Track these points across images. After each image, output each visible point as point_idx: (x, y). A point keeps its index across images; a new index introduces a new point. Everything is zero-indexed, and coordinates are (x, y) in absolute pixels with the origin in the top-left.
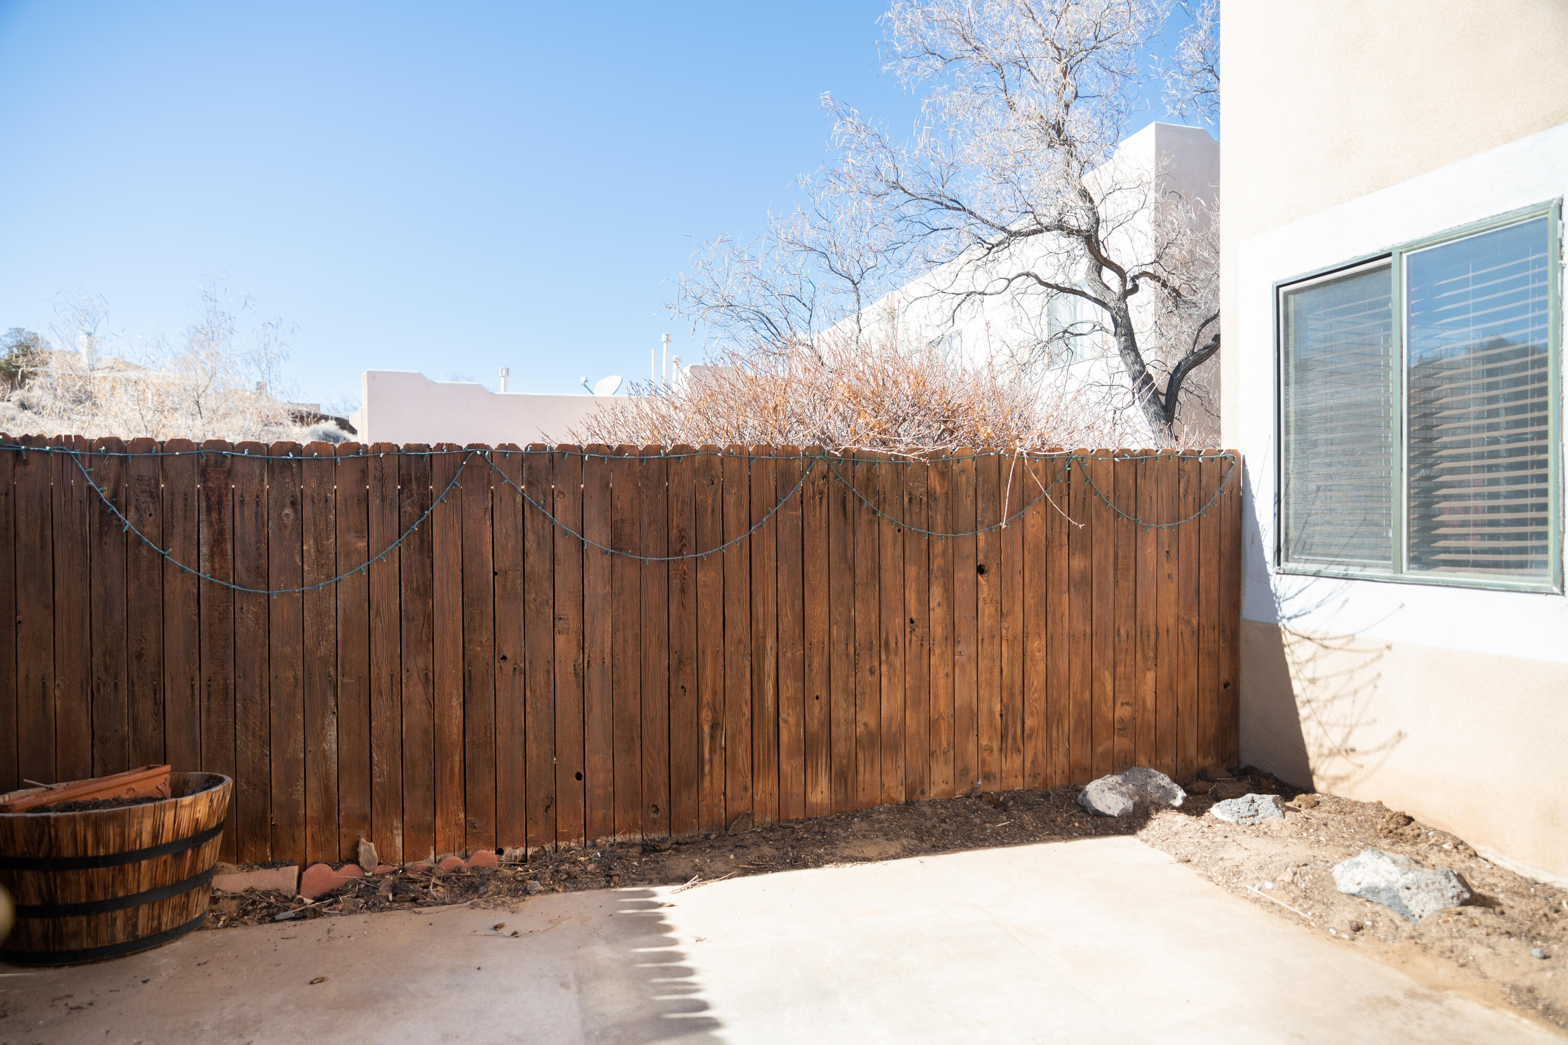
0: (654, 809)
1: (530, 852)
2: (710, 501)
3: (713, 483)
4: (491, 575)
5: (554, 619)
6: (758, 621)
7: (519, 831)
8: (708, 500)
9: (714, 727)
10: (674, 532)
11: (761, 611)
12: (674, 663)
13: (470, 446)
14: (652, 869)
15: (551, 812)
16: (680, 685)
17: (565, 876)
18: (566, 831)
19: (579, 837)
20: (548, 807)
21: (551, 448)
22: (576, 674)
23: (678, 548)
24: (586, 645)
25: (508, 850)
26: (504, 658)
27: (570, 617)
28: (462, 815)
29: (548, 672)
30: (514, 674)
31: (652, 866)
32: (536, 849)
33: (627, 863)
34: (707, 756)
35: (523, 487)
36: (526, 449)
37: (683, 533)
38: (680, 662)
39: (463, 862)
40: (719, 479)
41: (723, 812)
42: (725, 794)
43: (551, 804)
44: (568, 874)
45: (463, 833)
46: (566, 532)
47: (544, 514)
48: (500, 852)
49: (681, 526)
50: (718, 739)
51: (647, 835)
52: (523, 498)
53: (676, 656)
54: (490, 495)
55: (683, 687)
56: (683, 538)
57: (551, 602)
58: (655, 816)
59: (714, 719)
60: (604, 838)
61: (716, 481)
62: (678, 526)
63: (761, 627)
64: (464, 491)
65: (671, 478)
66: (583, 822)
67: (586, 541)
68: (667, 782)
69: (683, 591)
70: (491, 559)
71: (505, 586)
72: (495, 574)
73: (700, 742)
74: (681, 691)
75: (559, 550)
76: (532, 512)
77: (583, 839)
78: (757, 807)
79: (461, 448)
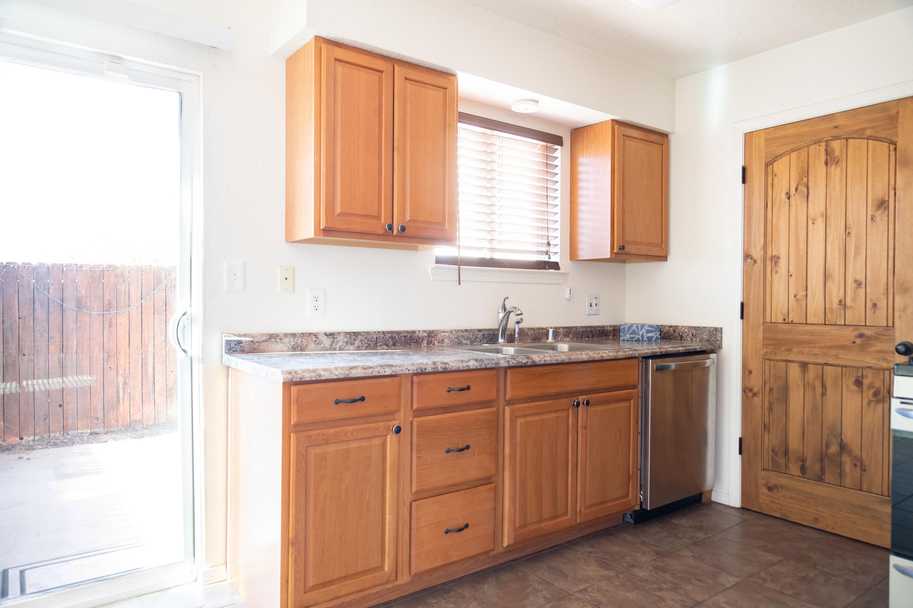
0: (96, 419)
1: (36, 438)
2: (123, 288)
3: (124, 281)
4: (18, 319)
5: (48, 338)
6: (145, 340)
7: (31, 429)
8: (122, 288)
9: (125, 383)
10: (106, 301)
11: (146, 335)
12: (106, 357)
13: (7, 263)
14: (94, 439)
15: (47, 421)
16: (109, 366)
17: (53, 444)
18: (54, 429)
19: (60, 431)
20: (45, 419)
21: (48, 265)
22: (59, 362)
23: (108, 309)
24: (64, 349)
25: (25, 438)
26: (24, 355)
27: (56, 337)
28: (2, 423)
29: (46, 361)
30: (29, 362)
31: (93, 438)
32: (40, 437)
33: (82, 438)
34: (121, 396)
35: (34, 281)
36: (35, 265)
37: (110, 302)
38: (109, 356)
39: (3, 443)
40: (127, 279)
41: (129, 420)
42: (130, 412)
43: (47, 417)
44: (54, 443)
45: (3, 431)
46: (54, 301)
47: (44, 293)
48: (21, 439)
49: (109, 299)
50: (127, 389)
51: (93, 430)
52: (34, 286)
53: (107, 354)
54: (17, 284)
55: (110, 367)
56: (110, 304)
57: (47, 331)
58: (97, 422)
59: (125, 381)
60: (73, 431)
61: (126, 280)
62: (108, 299)
63: (146, 342)
64: (4, 282)
65: (105, 278)
66: (62, 425)
67: (64, 305)
68: (103, 408)
69: (110, 326)
70: (17, 312)
71: (24, 324)
72: (20, 318)
73: (118, 391)
74: (109, 369)
75: (51, 309)
76: (38, 293)
77: (62, 432)
78: (144, 418)
79: (2, 263)
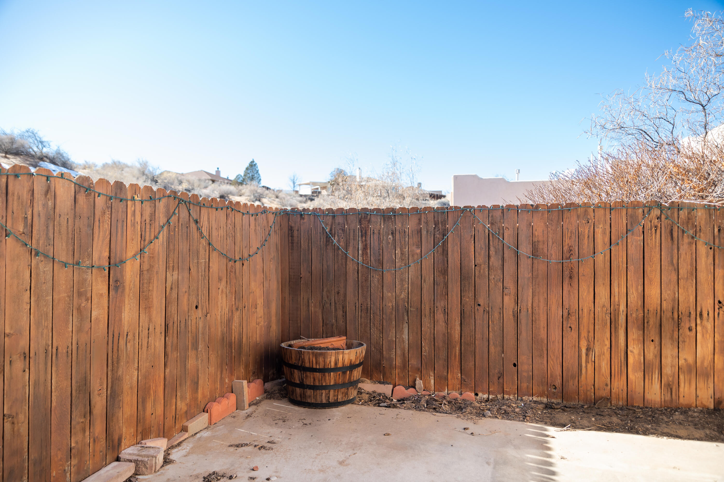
0: (554, 387)
1: (491, 397)
2: (587, 232)
3: (588, 222)
4: (474, 266)
5: (503, 288)
6: (615, 296)
7: (485, 386)
8: (586, 230)
9: (588, 350)
10: (566, 248)
11: (616, 290)
12: (565, 314)
13: (464, 207)
14: (548, 417)
15: (501, 380)
16: (569, 326)
17: (503, 412)
18: (508, 390)
19: (514, 394)
20: (499, 378)
21: (502, 206)
22: (514, 316)
23: (568, 256)
24: (519, 302)
25: (480, 394)
26: (479, 305)
27: (511, 288)
28: (460, 375)
29: (500, 313)
30: (484, 313)
31: (548, 415)
32: (494, 396)
33: (535, 411)
34: (584, 364)
35: (489, 226)
36: (490, 207)
37: (571, 248)
38: (569, 314)
39: (459, 396)
40: (592, 220)
41: (593, 395)
42: (594, 385)
43: (501, 376)
44: (505, 411)
45: (460, 383)
46: (509, 247)
47: (499, 238)
48: (476, 395)
49: (570, 244)
50: (590, 356)
51: (550, 400)
52: (489, 230)
53: (567, 311)
54: (473, 229)
55: (570, 327)
56: (571, 250)
57: (502, 280)
58: (554, 390)
59: (588, 345)
60: (527, 397)
61: (590, 221)
62: (568, 244)
63: (617, 299)
64: (462, 227)
65: (564, 220)
66: (516, 387)
67: (519, 251)
68: (561, 374)
69: (571, 278)
70: (474, 259)
71: (480, 271)
72: (475, 266)
73: (580, 356)
74: (569, 329)
75: (506, 255)
76: (493, 237)
77: (516, 395)
78: (613, 395)
79: (460, 207)
